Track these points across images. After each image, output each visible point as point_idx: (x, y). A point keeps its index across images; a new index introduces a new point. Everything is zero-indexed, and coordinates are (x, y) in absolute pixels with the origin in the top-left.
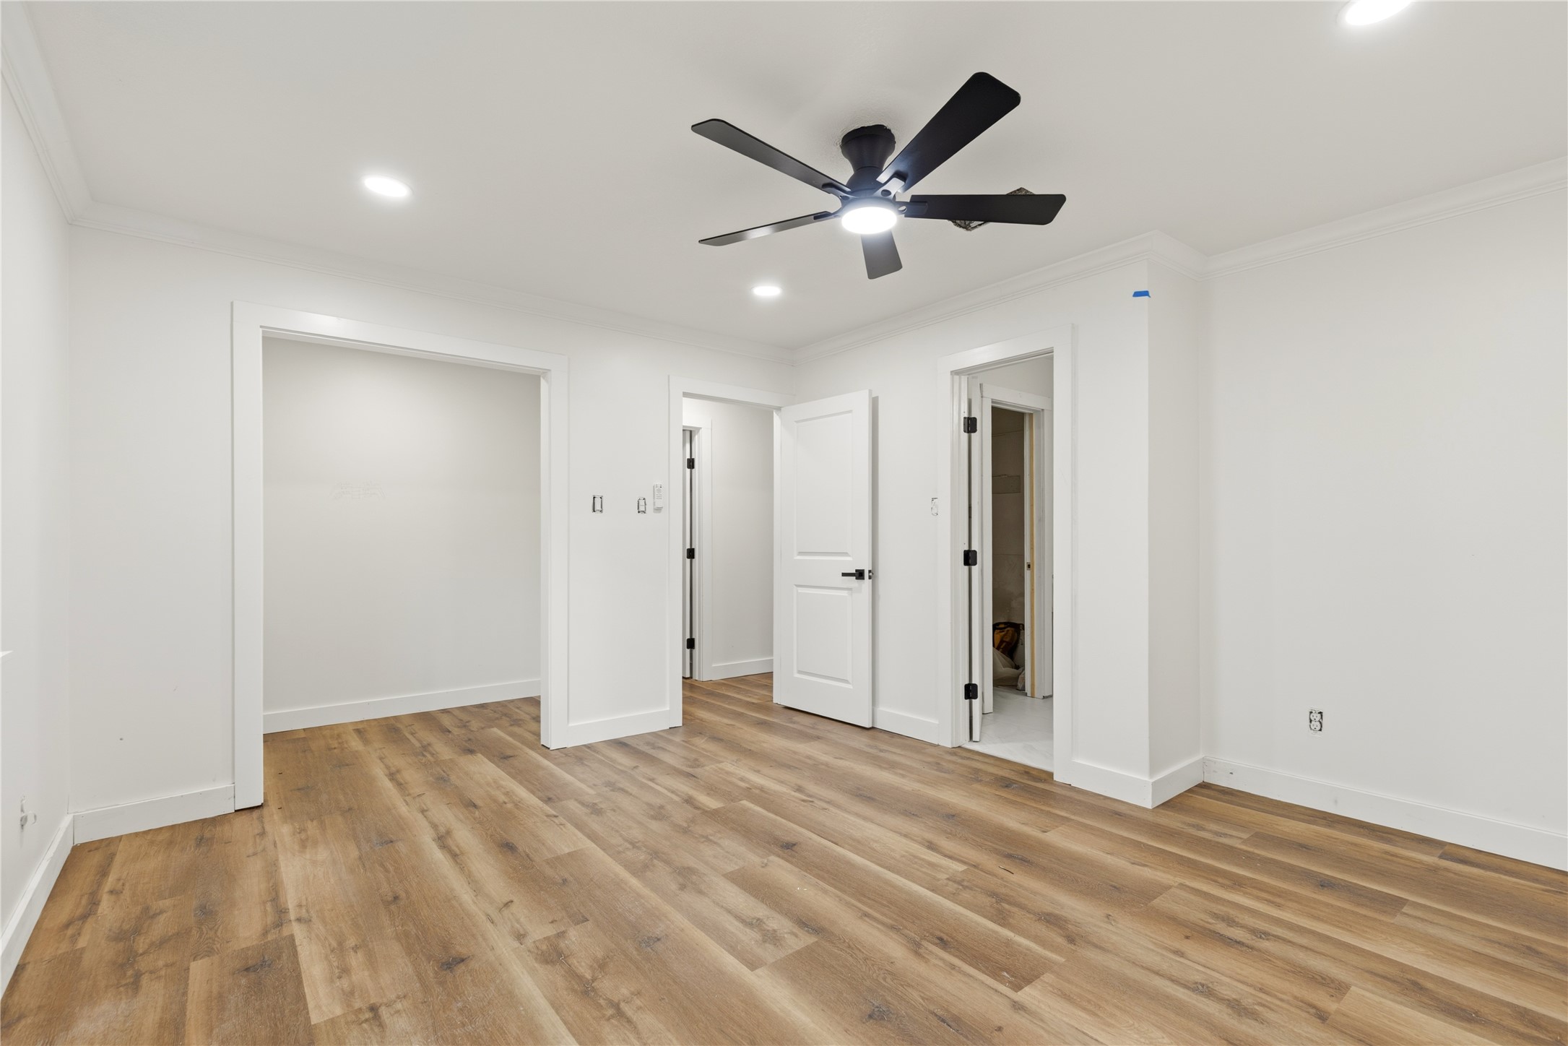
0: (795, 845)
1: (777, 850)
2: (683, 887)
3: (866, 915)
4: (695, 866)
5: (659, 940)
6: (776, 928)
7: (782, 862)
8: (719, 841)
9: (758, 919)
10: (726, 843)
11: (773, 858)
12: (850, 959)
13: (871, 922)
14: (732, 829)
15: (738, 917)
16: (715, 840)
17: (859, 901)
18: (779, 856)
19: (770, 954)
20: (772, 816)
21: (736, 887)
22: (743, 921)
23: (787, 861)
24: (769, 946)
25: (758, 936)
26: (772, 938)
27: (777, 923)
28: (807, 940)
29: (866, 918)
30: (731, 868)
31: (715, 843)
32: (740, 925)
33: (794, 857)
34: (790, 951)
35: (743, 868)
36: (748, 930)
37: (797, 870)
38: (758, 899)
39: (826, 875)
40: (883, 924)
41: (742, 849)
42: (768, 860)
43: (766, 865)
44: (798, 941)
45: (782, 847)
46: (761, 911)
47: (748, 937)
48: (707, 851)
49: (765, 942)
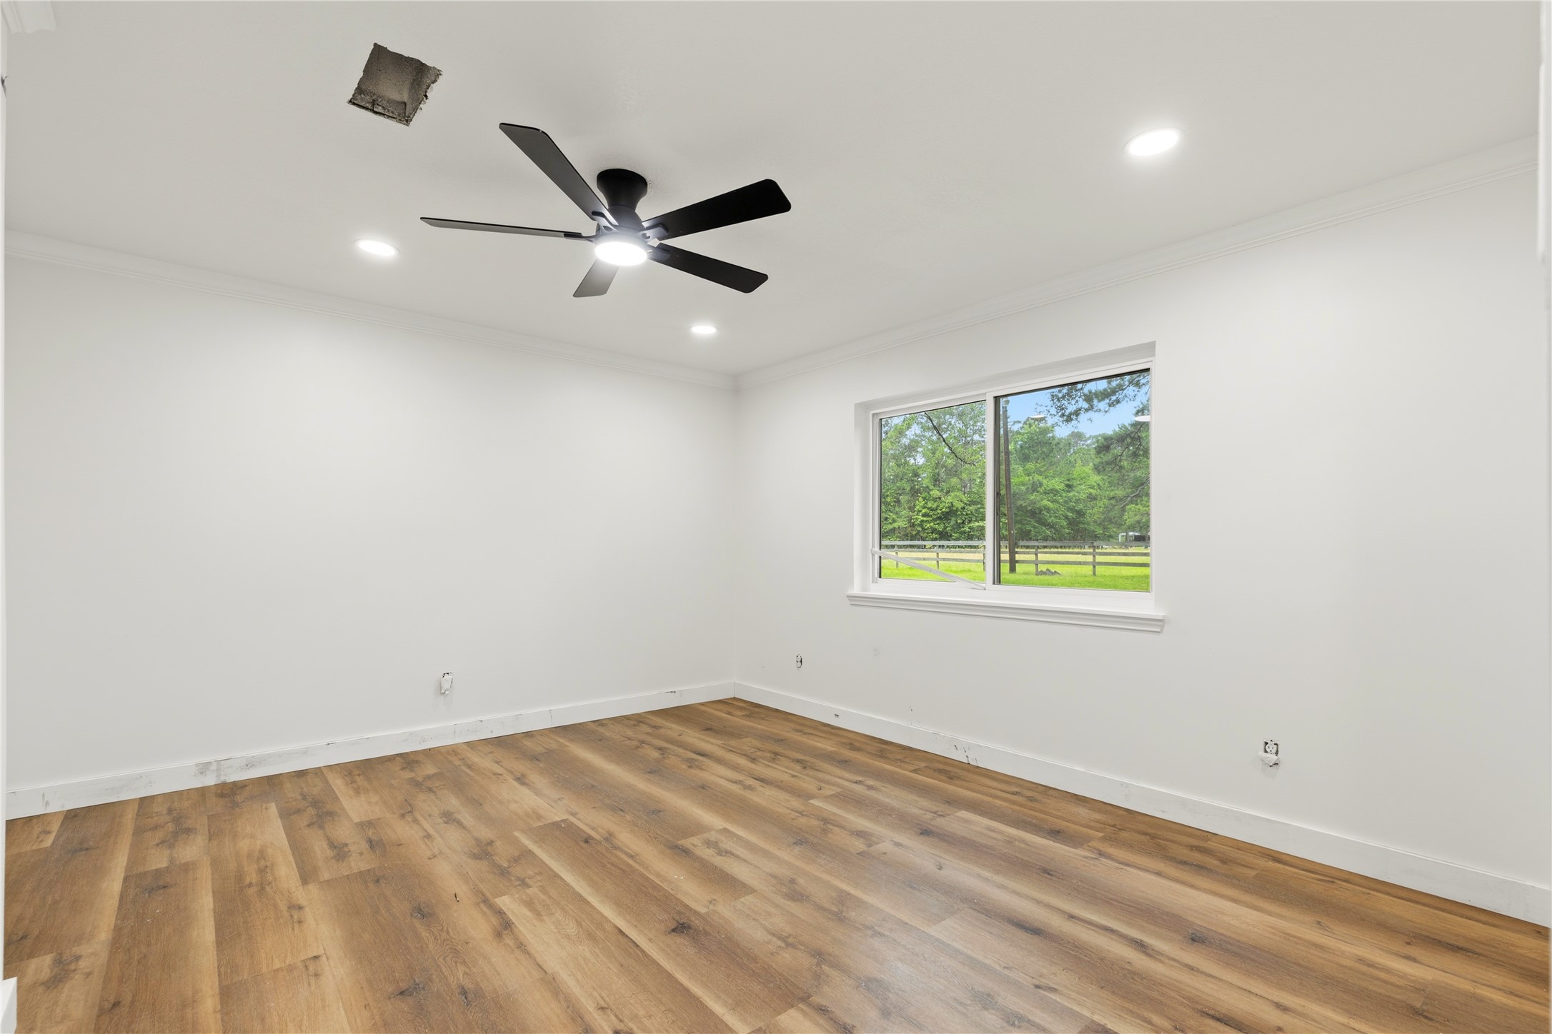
0: (673, 930)
1: (696, 922)
2: (792, 881)
3: (632, 857)
4: (788, 903)
5: (794, 843)
6: (707, 849)
7: (693, 905)
8: (770, 937)
9: (721, 855)
10: (760, 935)
11: (703, 910)
12: (659, 832)
13: (629, 851)
14: (755, 960)
15: (738, 857)
16: (775, 939)
17: (630, 866)
18: (696, 912)
19: (713, 836)
20: (696, 990)
21: (741, 879)
22: (733, 854)
23: (687, 906)
24: (713, 839)
25: (721, 845)
26: (709, 844)
27: (707, 854)
28: (687, 843)
29: (633, 854)
30: (749, 899)
31: (774, 935)
32: (735, 852)
33: (679, 913)
34: (699, 836)
35: (735, 899)
36: (729, 849)
37: (680, 896)
38: (720, 869)
39: (650, 890)
40: (622, 851)
41: (740, 924)
42: (708, 908)
43: (711, 902)
44: (691, 842)
45: (689, 927)
46: (718, 861)
47: (727, 844)
48: (779, 922)
49: (716, 842)
